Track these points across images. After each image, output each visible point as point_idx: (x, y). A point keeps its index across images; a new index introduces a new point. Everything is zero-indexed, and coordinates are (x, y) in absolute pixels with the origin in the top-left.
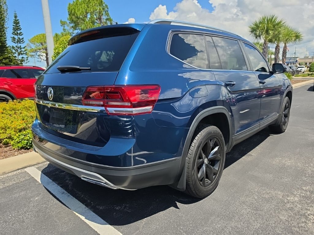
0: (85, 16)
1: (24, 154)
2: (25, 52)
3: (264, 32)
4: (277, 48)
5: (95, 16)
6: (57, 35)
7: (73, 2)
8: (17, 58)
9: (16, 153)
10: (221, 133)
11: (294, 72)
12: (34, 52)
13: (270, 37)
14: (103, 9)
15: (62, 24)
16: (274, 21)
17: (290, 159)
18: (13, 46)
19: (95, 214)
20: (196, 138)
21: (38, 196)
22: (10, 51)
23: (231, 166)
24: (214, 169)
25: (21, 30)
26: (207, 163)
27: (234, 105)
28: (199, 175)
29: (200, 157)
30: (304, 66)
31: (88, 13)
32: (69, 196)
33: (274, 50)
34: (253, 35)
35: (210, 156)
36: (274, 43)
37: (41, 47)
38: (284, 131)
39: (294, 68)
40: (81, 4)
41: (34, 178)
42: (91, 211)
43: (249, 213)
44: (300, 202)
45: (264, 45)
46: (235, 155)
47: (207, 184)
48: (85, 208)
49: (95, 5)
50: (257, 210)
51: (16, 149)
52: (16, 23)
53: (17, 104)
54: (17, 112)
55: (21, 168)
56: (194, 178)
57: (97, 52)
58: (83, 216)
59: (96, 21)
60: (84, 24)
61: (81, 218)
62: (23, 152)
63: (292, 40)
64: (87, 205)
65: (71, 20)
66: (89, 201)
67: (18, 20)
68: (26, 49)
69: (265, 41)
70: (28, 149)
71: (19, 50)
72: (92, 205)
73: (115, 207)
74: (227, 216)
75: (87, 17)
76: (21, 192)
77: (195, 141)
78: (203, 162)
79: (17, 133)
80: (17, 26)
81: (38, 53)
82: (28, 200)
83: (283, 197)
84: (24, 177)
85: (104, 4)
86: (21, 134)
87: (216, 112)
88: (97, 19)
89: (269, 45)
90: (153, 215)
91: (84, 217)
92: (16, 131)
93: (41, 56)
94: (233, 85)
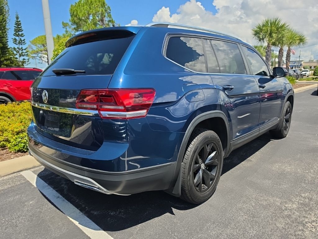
0: (87, 18)
1: (20, 157)
2: (26, 54)
3: (268, 35)
4: (281, 51)
5: (97, 18)
6: (58, 37)
7: (75, 4)
8: (18, 60)
9: (12, 156)
10: (218, 138)
11: (298, 76)
12: (36, 54)
13: (273, 41)
14: (106, 11)
15: (64, 25)
16: (278, 24)
17: (290, 165)
18: (14, 48)
19: (89, 219)
20: (193, 143)
21: (33, 200)
22: (12, 52)
23: (229, 171)
24: (211, 174)
25: (23, 31)
26: (204, 168)
27: (232, 110)
28: (195, 181)
29: (197, 162)
30: (309, 70)
31: (90, 14)
32: (64, 200)
33: (278, 53)
34: (256, 38)
35: (207, 162)
36: (278, 46)
37: (43, 48)
38: (285, 137)
39: (299, 72)
40: (83, 5)
41: (29, 181)
42: (85, 216)
43: (246, 220)
44: (298, 209)
45: (267, 48)
46: (234, 160)
47: (204, 189)
48: (79, 213)
49: (97, 7)
50: (254, 217)
51: (12, 152)
52: (18, 24)
53: (16, 106)
54: (16, 114)
55: (17, 171)
56: (190, 183)
57: (99, 55)
58: (76, 221)
59: (98, 23)
60: (86, 25)
61: (75, 223)
62: (19, 155)
63: (296, 42)
64: (81, 210)
65: (73, 22)
66: (83, 206)
67: (20, 21)
68: (27, 51)
69: (268, 44)
70: (25, 152)
71: (20, 52)
72: (87, 210)
73: (110, 212)
74: (223, 223)
75: (89, 18)
76: (16, 195)
77: (191, 146)
78: (199, 168)
79: (14, 136)
80: (19, 28)
81: (40, 55)
82: (23, 204)
83: (281, 204)
84: (19, 181)
85: (106, 5)
86: (18, 136)
87: (213, 116)
88: (99, 21)
89: (273, 48)
90: (148, 221)
91: (78, 223)
92: (13, 134)
93: (42, 58)
94: (232, 89)
